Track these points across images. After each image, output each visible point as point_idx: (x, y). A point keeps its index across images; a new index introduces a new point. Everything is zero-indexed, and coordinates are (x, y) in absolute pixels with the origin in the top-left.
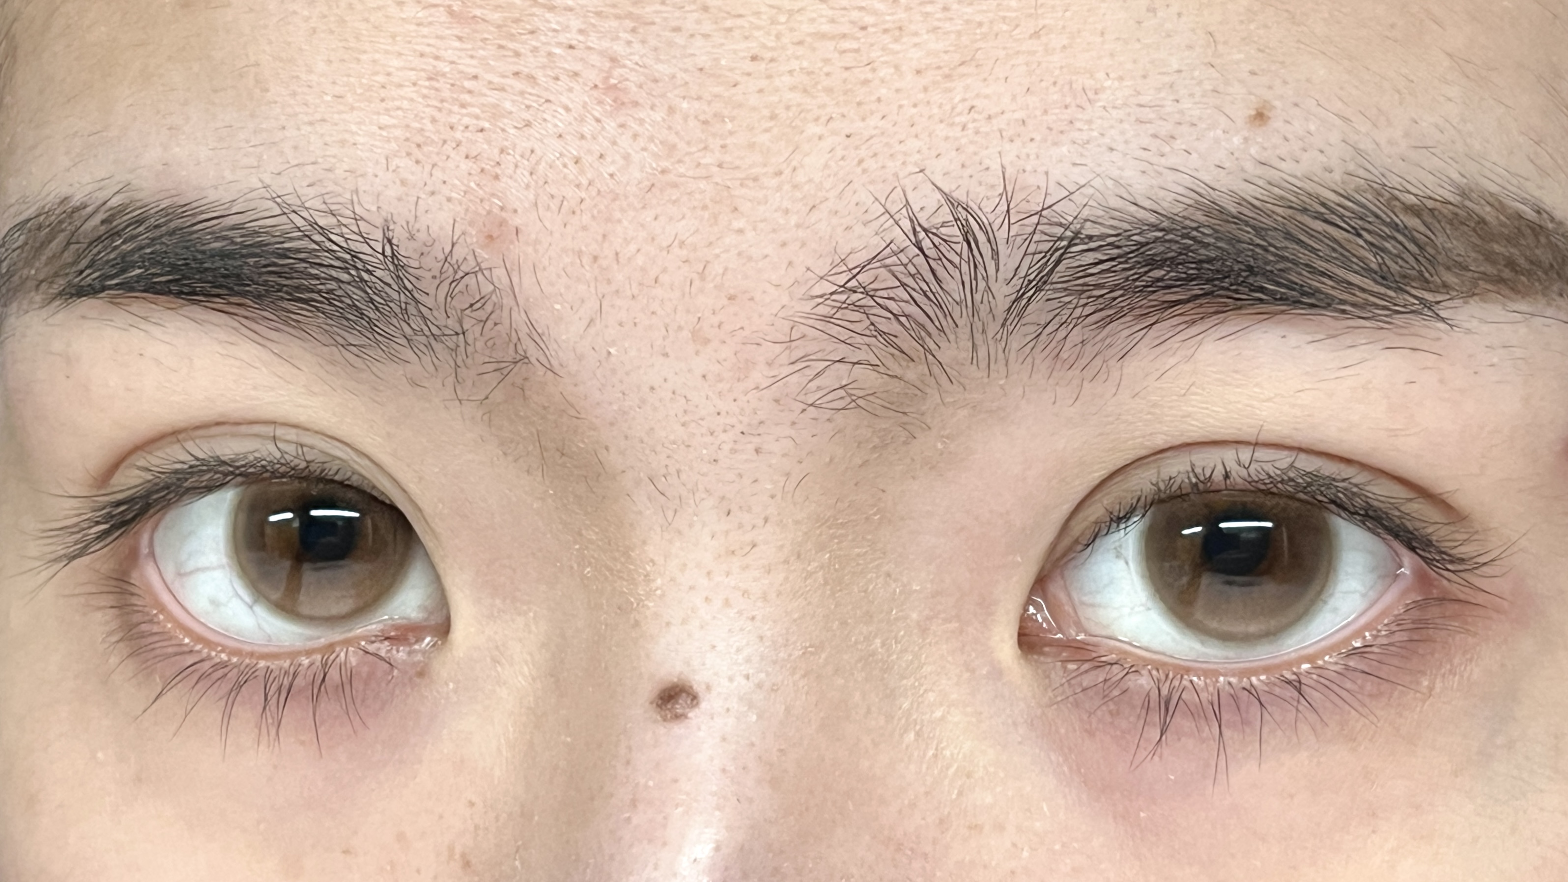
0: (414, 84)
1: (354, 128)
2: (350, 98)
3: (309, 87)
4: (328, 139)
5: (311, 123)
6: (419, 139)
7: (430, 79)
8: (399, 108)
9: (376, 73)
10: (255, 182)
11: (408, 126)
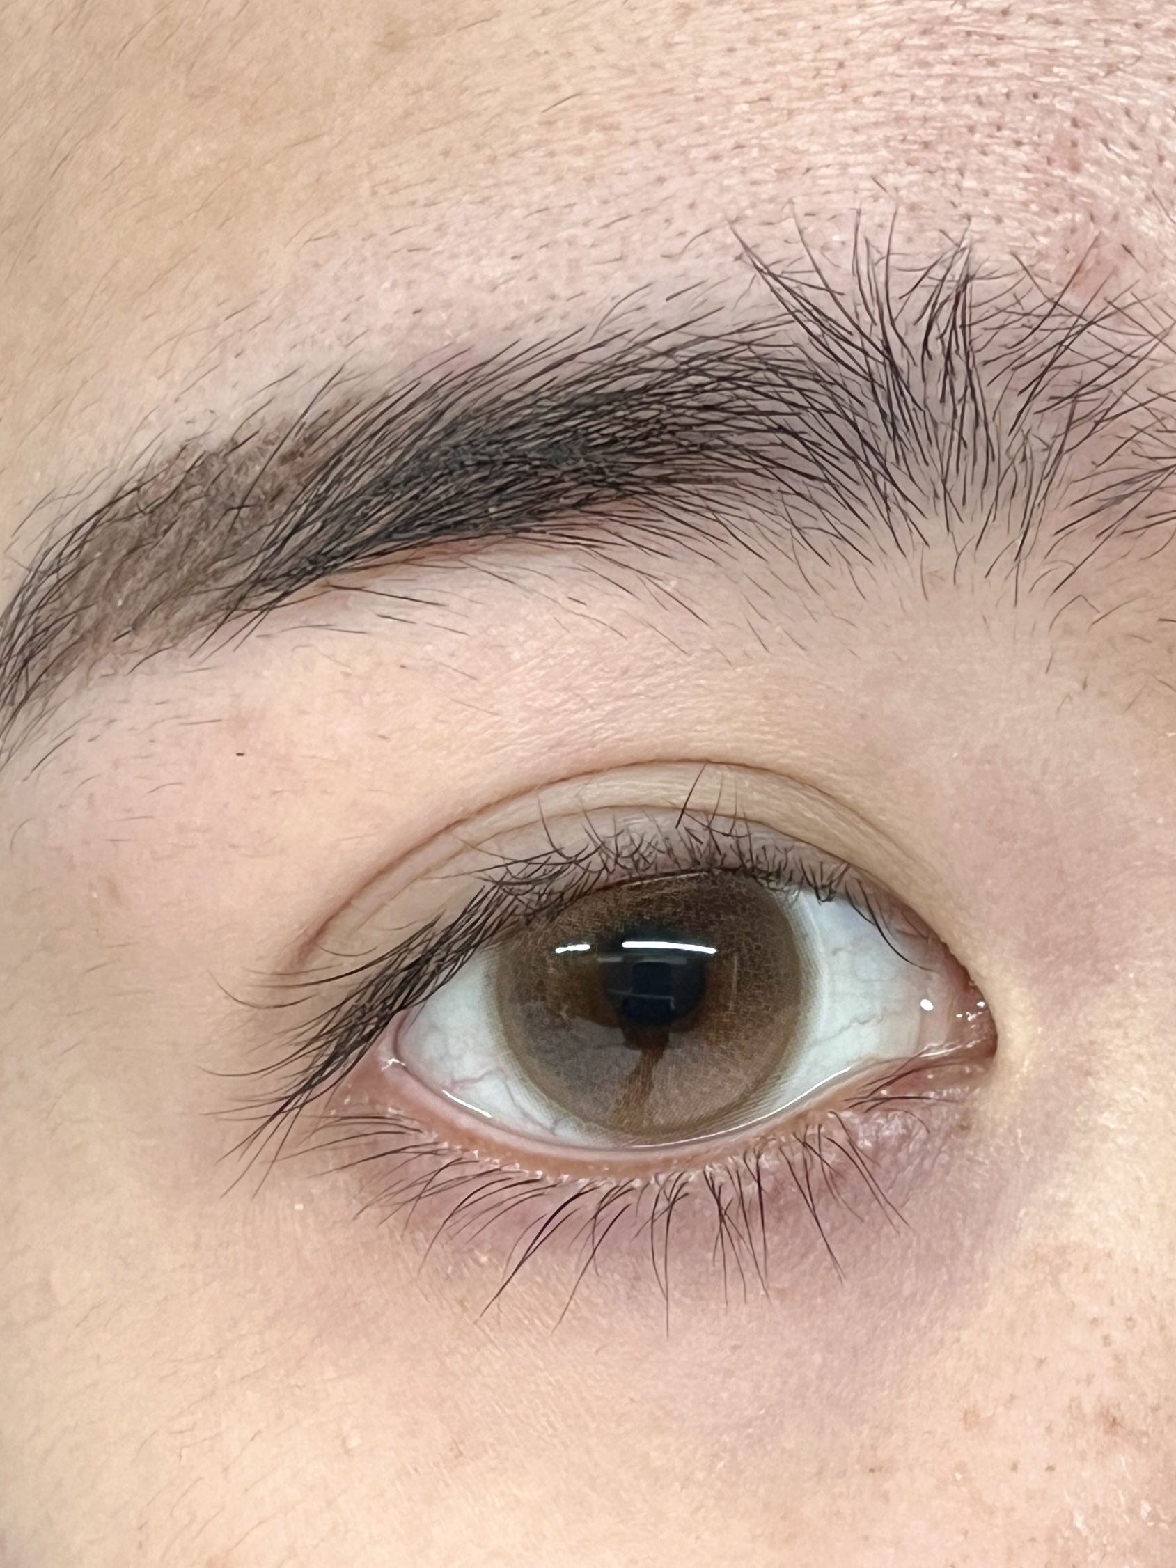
0: (898, 47)
1: (800, 145)
2: (782, 99)
3: (697, 100)
4: (756, 175)
5: (716, 158)
6: (928, 134)
7: (924, 33)
8: (878, 93)
9: (822, 48)
10: (620, 284)
11: (899, 119)
